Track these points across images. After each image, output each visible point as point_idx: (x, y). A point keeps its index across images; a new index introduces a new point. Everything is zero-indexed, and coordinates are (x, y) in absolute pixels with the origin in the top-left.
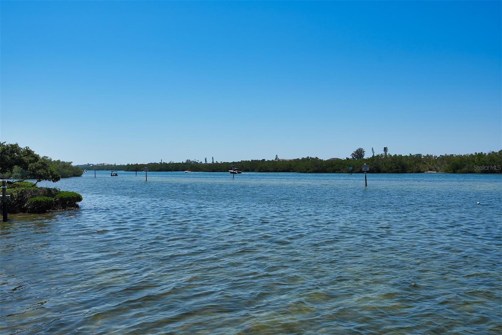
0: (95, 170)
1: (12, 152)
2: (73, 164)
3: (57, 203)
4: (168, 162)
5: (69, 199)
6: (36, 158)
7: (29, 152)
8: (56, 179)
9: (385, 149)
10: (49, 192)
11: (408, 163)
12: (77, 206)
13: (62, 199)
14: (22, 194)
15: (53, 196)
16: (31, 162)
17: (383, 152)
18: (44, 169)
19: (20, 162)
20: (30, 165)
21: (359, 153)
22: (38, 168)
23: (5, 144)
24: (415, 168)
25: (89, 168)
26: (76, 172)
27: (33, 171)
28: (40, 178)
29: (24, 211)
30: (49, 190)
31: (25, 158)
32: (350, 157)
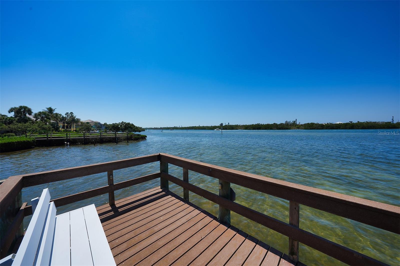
0: (149, 129)
1: (128, 125)
2: (142, 128)
3: (140, 138)
4: (169, 127)
5: (143, 137)
6: (135, 126)
7: (133, 125)
8: (140, 132)
9: (229, 123)
10: (138, 135)
11: (234, 127)
12: (146, 139)
13: (142, 137)
14: (131, 136)
15: (139, 136)
16: (133, 127)
17: (228, 124)
18: (137, 129)
19: (130, 127)
20: (133, 128)
21: (222, 124)
22: (135, 129)
23: (126, 123)
24: (236, 128)
25: (147, 129)
26: (143, 130)
27: (134, 129)
28: (136, 131)
29: (132, 140)
30: (138, 134)
31: (132, 126)
32: (219, 125)
